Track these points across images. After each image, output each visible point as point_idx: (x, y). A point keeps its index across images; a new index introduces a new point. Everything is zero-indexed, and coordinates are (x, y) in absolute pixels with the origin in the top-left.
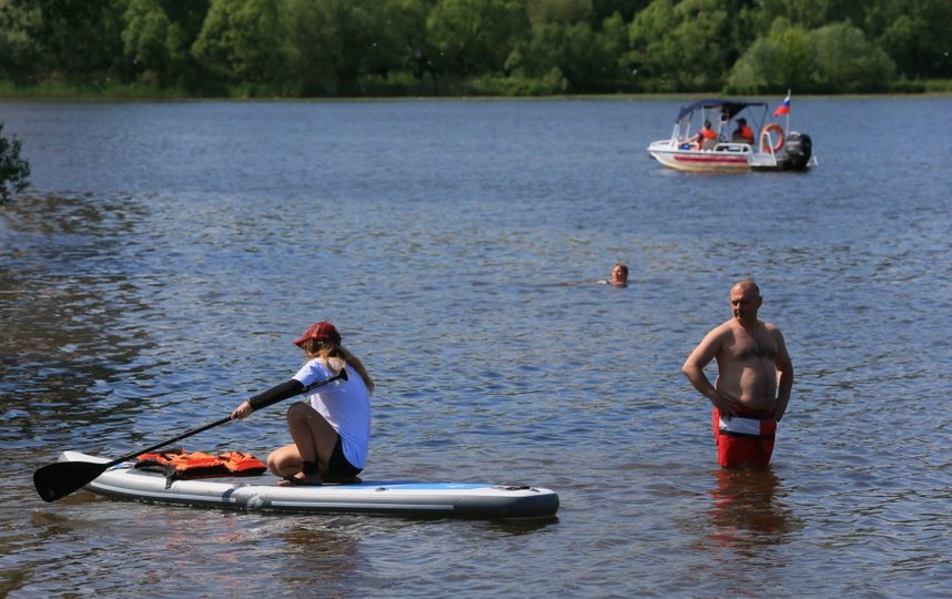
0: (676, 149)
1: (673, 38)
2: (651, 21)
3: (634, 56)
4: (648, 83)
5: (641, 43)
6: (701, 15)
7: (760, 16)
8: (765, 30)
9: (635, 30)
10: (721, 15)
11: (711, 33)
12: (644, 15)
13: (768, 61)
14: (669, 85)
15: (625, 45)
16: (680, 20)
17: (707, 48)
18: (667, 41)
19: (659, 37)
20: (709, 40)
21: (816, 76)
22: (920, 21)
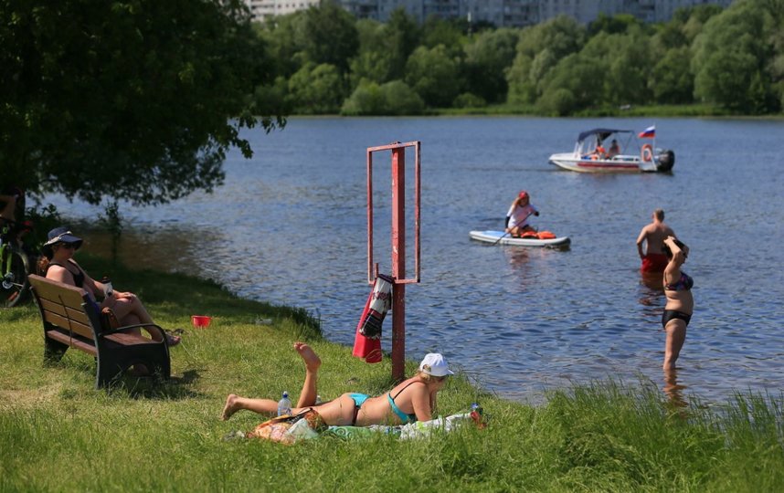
0: (579, 159)
1: (311, 88)
2: (299, 79)
3: (291, 96)
4: (299, 110)
5: (294, 90)
6: (325, 76)
7: (353, 77)
8: (357, 83)
9: (291, 84)
10: (335, 76)
11: (330, 85)
12: (296, 76)
13: (362, 99)
14: (309, 111)
15: (286, 91)
16: (313, 79)
17: (328, 93)
18: (307, 89)
19: (304, 86)
20: (329, 89)
21: (385, 107)
22: (433, 80)
